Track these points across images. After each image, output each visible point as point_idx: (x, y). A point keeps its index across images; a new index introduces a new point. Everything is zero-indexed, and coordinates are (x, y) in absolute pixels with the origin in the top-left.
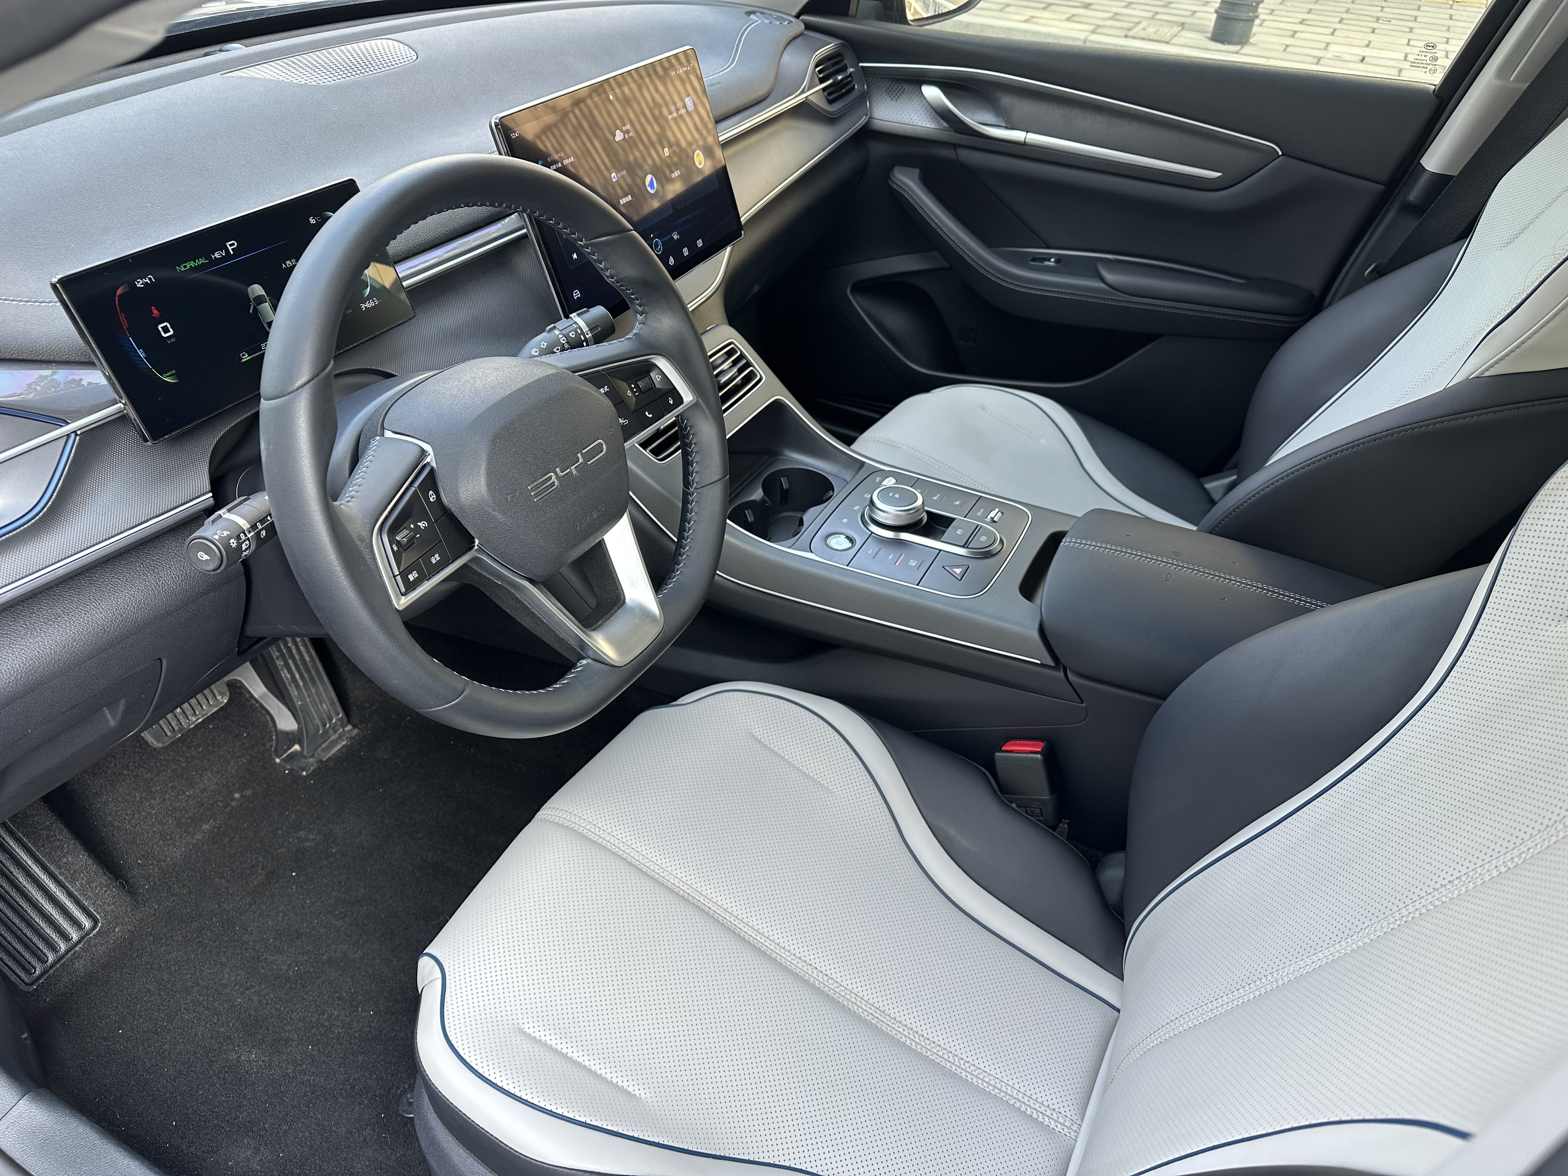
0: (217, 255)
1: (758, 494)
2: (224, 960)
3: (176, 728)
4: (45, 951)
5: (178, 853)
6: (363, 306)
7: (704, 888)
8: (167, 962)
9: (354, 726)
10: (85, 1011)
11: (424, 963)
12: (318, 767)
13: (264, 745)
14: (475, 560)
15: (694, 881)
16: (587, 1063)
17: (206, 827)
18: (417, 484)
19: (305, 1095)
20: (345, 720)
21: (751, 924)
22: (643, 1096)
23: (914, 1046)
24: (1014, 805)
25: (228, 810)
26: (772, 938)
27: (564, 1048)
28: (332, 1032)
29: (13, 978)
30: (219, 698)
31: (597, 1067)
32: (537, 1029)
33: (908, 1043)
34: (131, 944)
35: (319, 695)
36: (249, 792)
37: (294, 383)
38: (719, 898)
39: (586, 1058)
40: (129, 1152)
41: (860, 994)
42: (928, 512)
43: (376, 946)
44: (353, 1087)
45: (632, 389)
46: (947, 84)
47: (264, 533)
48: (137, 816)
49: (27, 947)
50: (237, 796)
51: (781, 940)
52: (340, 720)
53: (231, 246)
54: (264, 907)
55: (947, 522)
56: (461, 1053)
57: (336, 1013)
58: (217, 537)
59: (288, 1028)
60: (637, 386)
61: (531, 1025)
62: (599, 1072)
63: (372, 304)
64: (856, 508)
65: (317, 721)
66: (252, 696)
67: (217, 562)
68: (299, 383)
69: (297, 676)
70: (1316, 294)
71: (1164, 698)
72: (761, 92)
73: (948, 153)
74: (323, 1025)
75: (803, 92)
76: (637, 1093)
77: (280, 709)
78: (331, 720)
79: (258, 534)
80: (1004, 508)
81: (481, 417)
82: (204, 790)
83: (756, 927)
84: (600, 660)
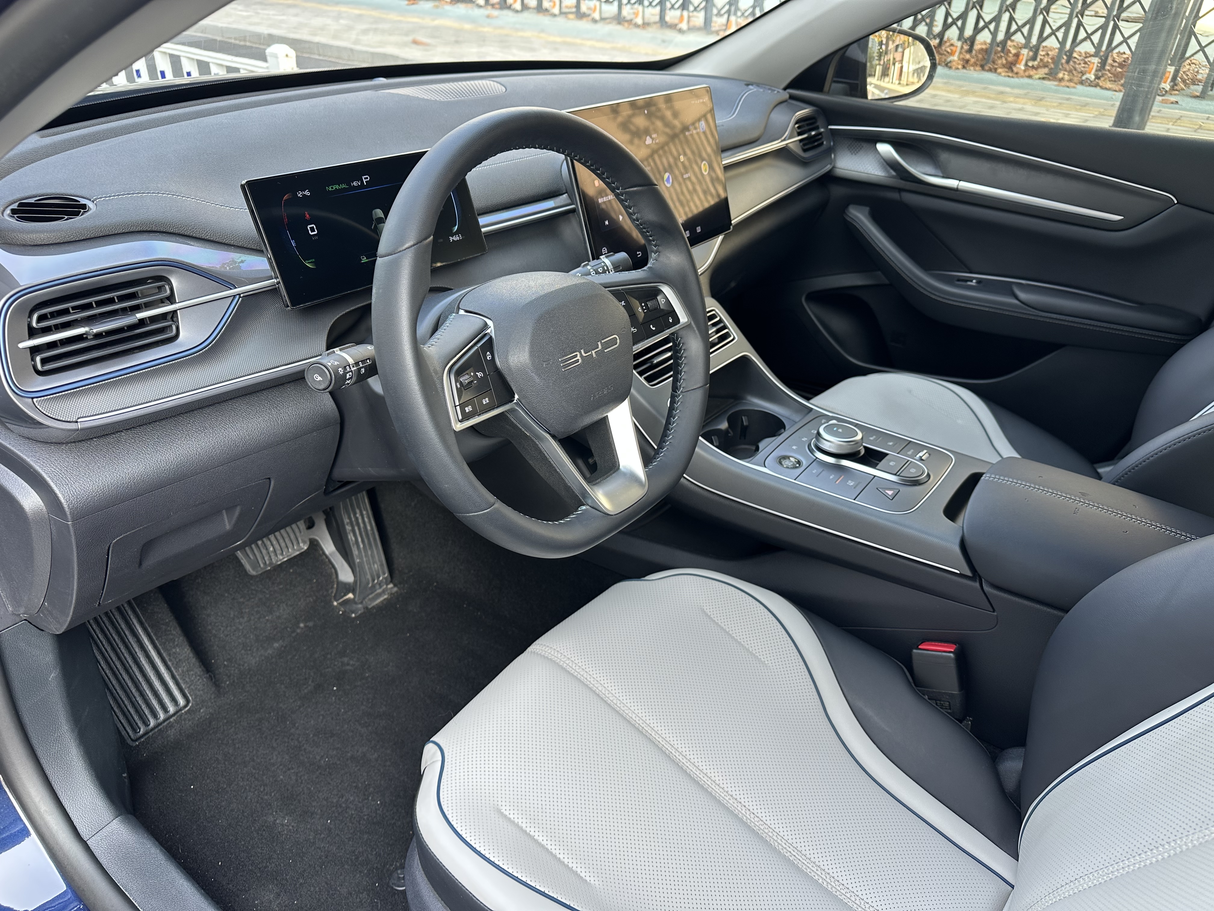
0: (355, 184)
1: (724, 425)
2: (275, 745)
3: (268, 562)
4: (149, 717)
5: (254, 661)
6: (451, 239)
7: (655, 725)
8: (233, 740)
9: (395, 585)
10: (170, 768)
11: (430, 750)
12: (364, 613)
13: (327, 590)
14: (512, 411)
15: (648, 718)
16: (549, 847)
17: (276, 645)
18: (479, 345)
19: (320, 858)
20: (389, 579)
21: (692, 761)
22: (592, 882)
23: (825, 885)
24: (926, 697)
25: (294, 635)
26: (709, 775)
27: (532, 831)
28: (346, 812)
29: (124, 733)
30: (301, 545)
31: (557, 852)
32: (512, 812)
33: (820, 881)
34: (210, 723)
35: (373, 556)
36: (311, 624)
37: (403, 245)
38: (667, 735)
39: (549, 843)
40: (185, 875)
41: (781, 834)
42: (865, 447)
43: (389, 752)
44: (357, 858)
45: (642, 307)
46: (898, 143)
47: (363, 370)
48: (229, 628)
49: (137, 711)
50: (302, 625)
51: (717, 779)
52: (386, 578)
53: (366, 179)
54: (309, 710)
55: (881, 456)
56: (451, 820)
57: (352, 798)
58: (330, 364)
59: (314, 804)
60: (646, 305)
61: (508, 808)
62: (558, 856)
63: (458, 238)
64: (804, 439)
65: (369, 577)
66: (324, 553)
67: (327, 383)
68: (407, 245)
69: (360, 540)
70: (1203, 319)
71: (1067, 611)
72: (754, 135)
73: (895, 196)
74: (341, 806)
75: (784, 140)
76: (588, 879)
77: (343, 565)
78: (379, 577)
79: (359, 370)
80: (931, 451)
81: (531, 302)
82: (279, 617)
83: (697, 764)
84: (596, 508)
